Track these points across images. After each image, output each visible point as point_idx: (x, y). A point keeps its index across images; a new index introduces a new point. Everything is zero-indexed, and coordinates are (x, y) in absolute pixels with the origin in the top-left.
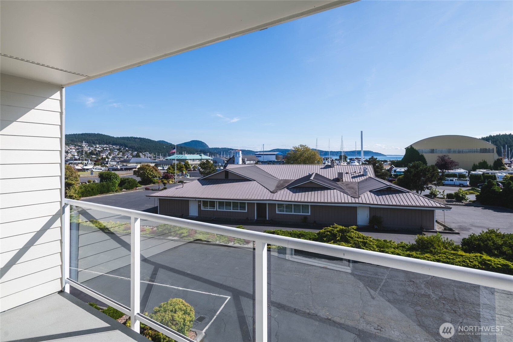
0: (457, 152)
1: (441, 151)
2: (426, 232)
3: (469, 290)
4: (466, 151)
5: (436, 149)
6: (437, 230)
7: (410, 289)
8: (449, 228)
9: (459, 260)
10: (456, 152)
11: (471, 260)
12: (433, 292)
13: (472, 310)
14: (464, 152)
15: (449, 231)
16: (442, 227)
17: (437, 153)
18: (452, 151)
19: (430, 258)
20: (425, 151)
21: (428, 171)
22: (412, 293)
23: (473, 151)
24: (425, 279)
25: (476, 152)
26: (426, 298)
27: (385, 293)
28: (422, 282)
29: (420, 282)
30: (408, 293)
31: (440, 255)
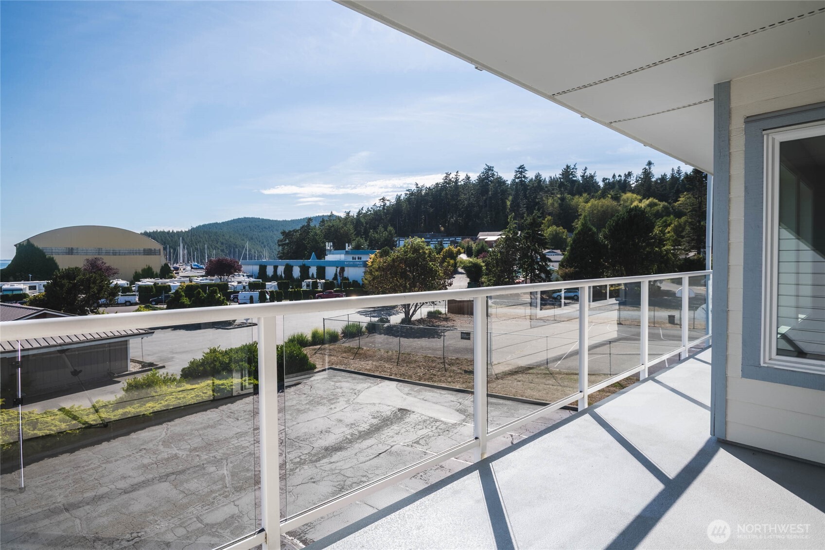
0: (111, 254)
1: (86, 251)
2: (118, 377)
3: (215, 427)
4: (125, 251)
5: (77, 248)
6: (132, 370)
7: (146, 461)
8: (148, 363)
9: (192, 396)
10: (109, 253)
11: (204, 391)
12: (178, 448)
13: (229, 445)
14: (121, 254)
15: (149, 368)
16: (137, 365)
17: (80, 254)
18: (103, 251)
19: (155, 407)
20: (57, 251)
21: (94, 283)
22: (153, 464)
23: (134, 252)
24: (159, 439)
25: (138, 254)
26: (175, 460)
27: (112, 485)
28: (157, 444)
29: (154, 445)
30: (145, 466)
31: (167, 398)
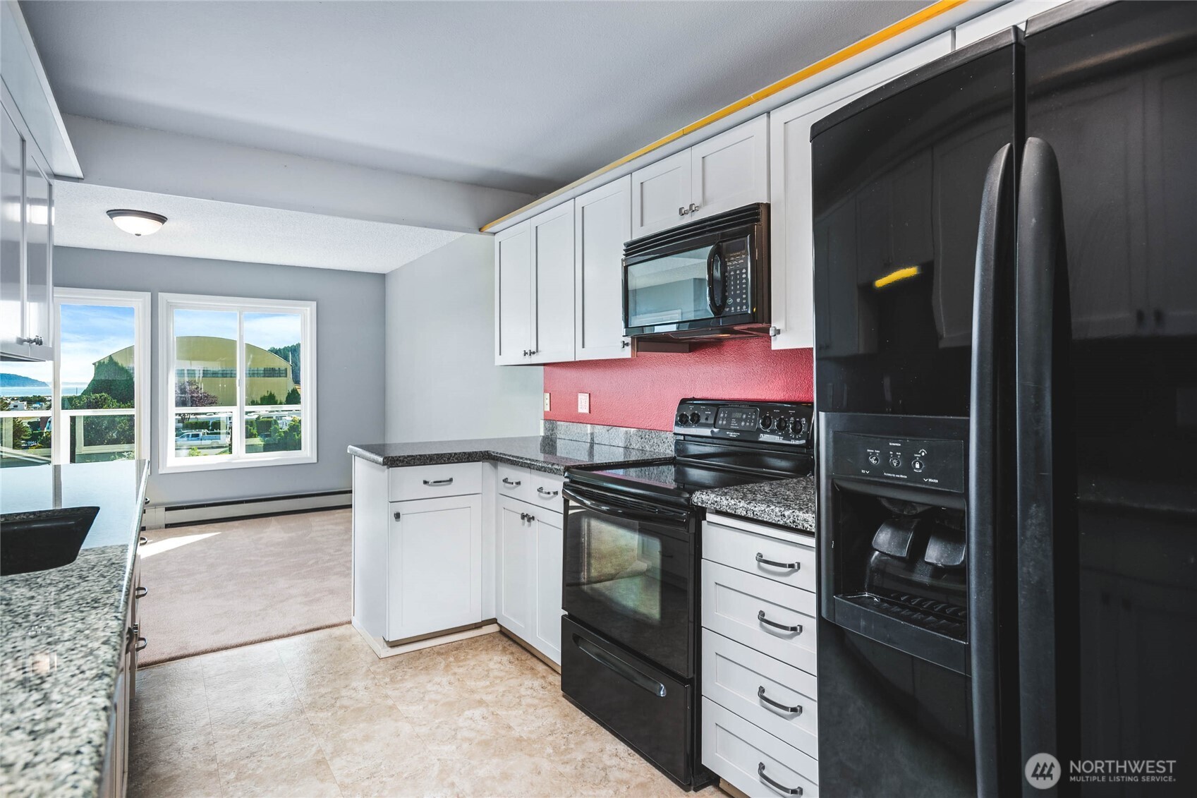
14: (232, 375)
23: (251, 372)
25: (255, 375)
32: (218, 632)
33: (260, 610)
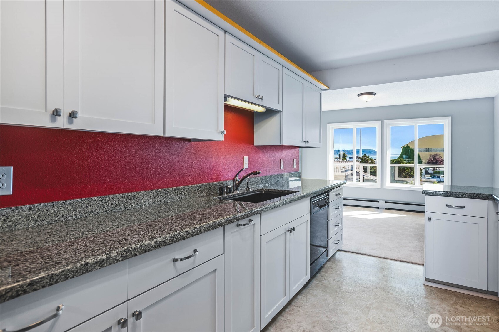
5: (431, 148)
17: (431, 151)
20: (420, 150)
32: (372, 249)
33: (392, 247)
